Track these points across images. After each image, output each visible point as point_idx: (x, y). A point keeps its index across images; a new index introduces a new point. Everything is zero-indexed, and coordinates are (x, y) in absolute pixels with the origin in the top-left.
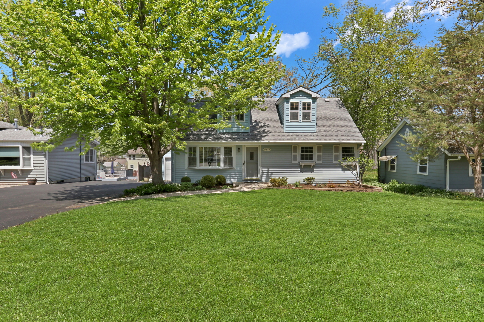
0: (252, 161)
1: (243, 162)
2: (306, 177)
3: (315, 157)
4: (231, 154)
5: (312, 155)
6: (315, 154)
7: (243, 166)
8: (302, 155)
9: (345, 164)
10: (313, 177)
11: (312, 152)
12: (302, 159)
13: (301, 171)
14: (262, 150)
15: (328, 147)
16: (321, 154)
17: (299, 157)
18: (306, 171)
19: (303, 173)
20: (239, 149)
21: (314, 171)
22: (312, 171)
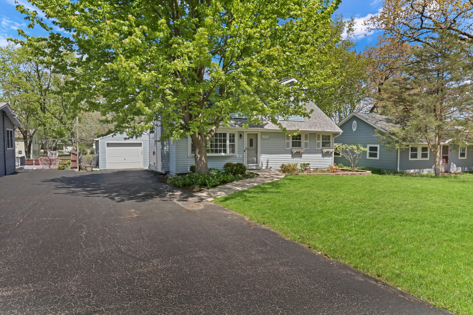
0: (251, 148)
1: (245, 149)
2: (303, 163)
3: (303, 144)
4: (234, 141)
5: (300, 142)
6: (303, 141)
7: (244, 153)
8: (293, 142)
9: (325, 150)
10: (308, 163)
11: (300, 139)
12: (293, 146)
13: (292, 157)
14: (261, 137)
15: (313, 135)
16: (308, 141)
17: (291, 144)
18: (296, 157)
19: (294, 159)
20: (241, 136)
21: (302, 157)
22: (301, 157)
